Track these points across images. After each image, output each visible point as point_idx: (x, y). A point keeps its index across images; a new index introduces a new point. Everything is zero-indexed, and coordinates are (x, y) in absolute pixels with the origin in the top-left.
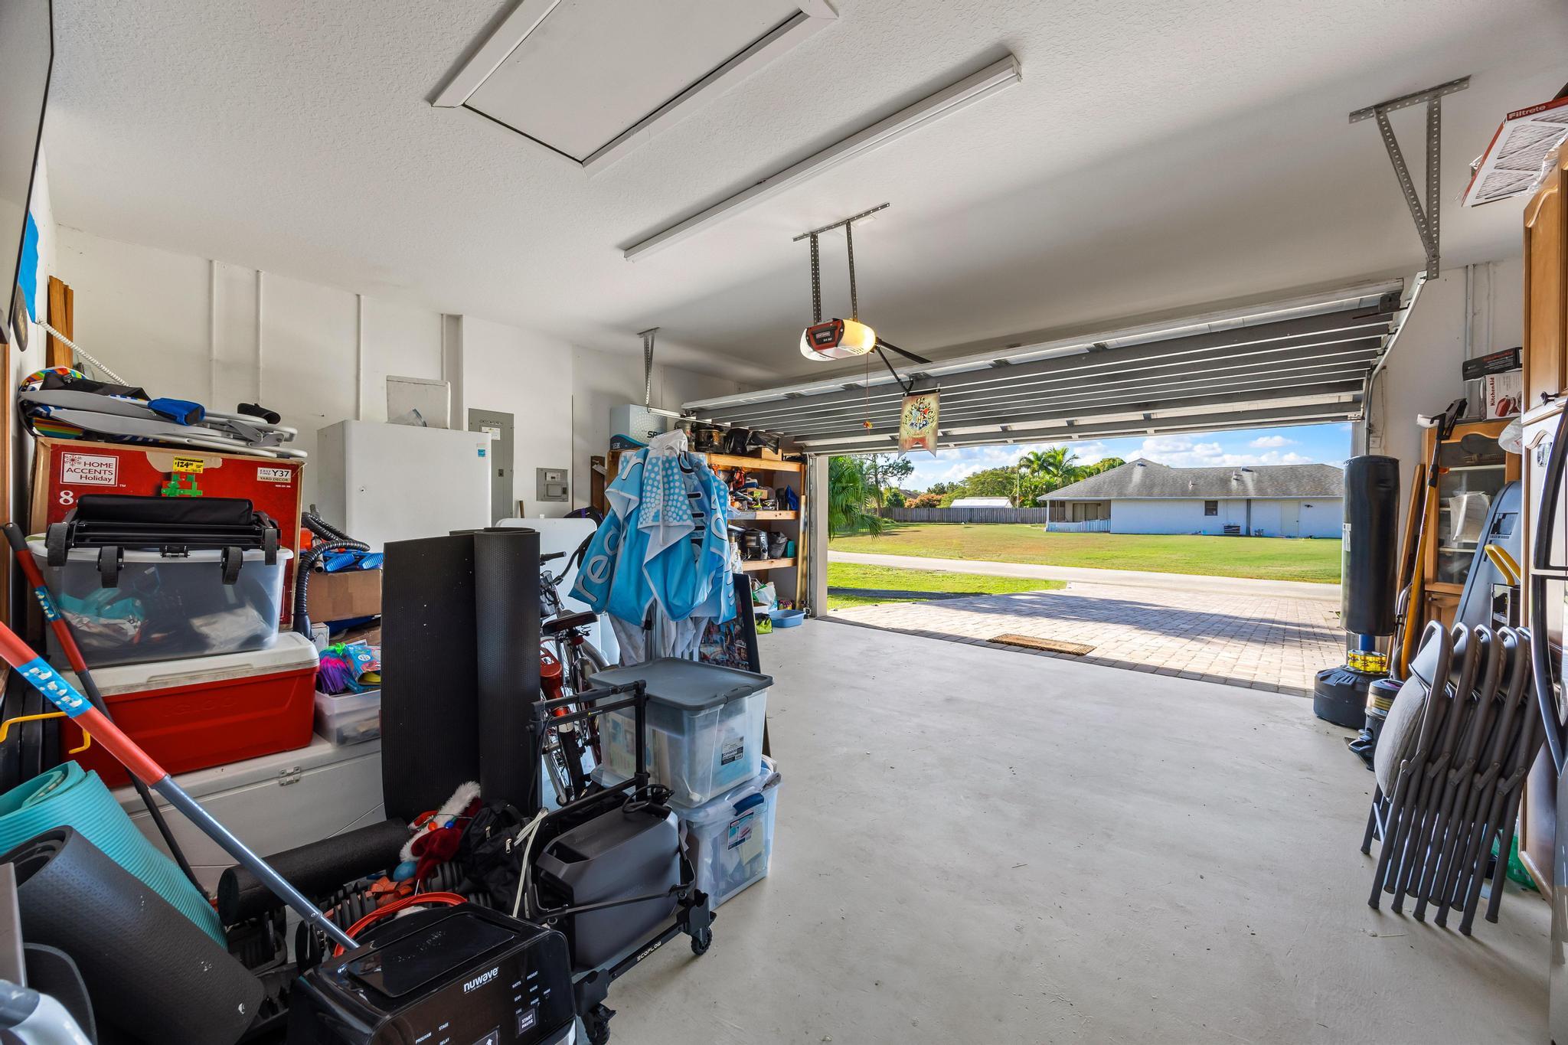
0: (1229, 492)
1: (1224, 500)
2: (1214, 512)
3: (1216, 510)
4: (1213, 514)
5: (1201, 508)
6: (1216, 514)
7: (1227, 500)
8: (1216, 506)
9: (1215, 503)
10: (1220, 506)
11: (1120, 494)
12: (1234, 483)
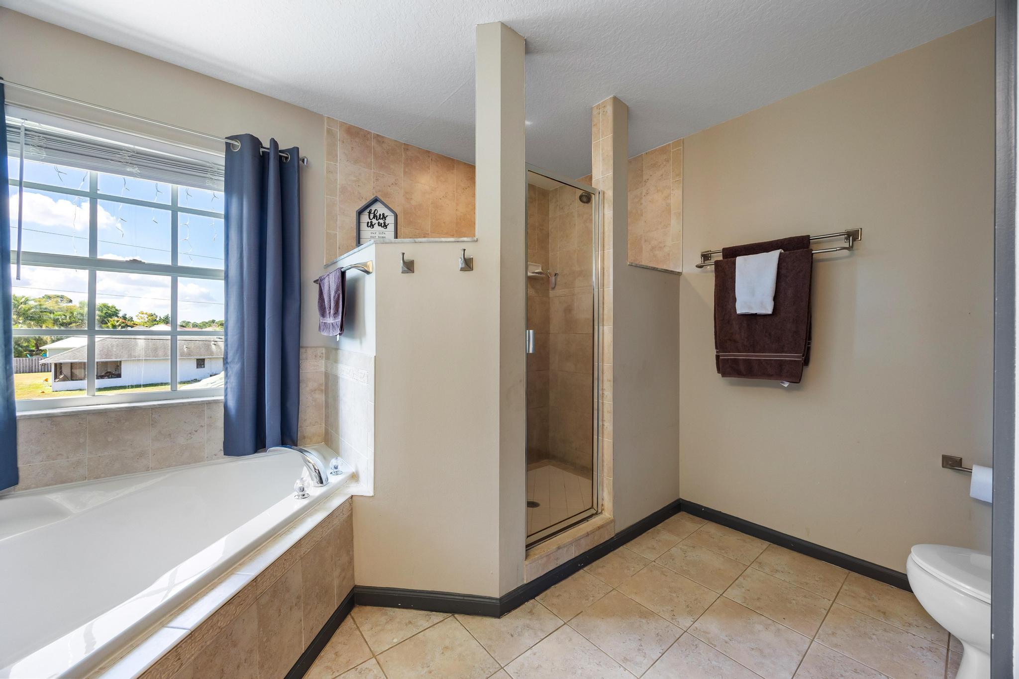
0: (212, 353)
1: (209, 358)
2: (203, 366)
3: (204, 364)
4: (202, 368)
5: (194, 364)
6: (204, 367)
7: (210, 358)
8: (204, 362)
9: (203, 360)
10: (206, 362)
11: (130, 356)
12: (213, 347)
